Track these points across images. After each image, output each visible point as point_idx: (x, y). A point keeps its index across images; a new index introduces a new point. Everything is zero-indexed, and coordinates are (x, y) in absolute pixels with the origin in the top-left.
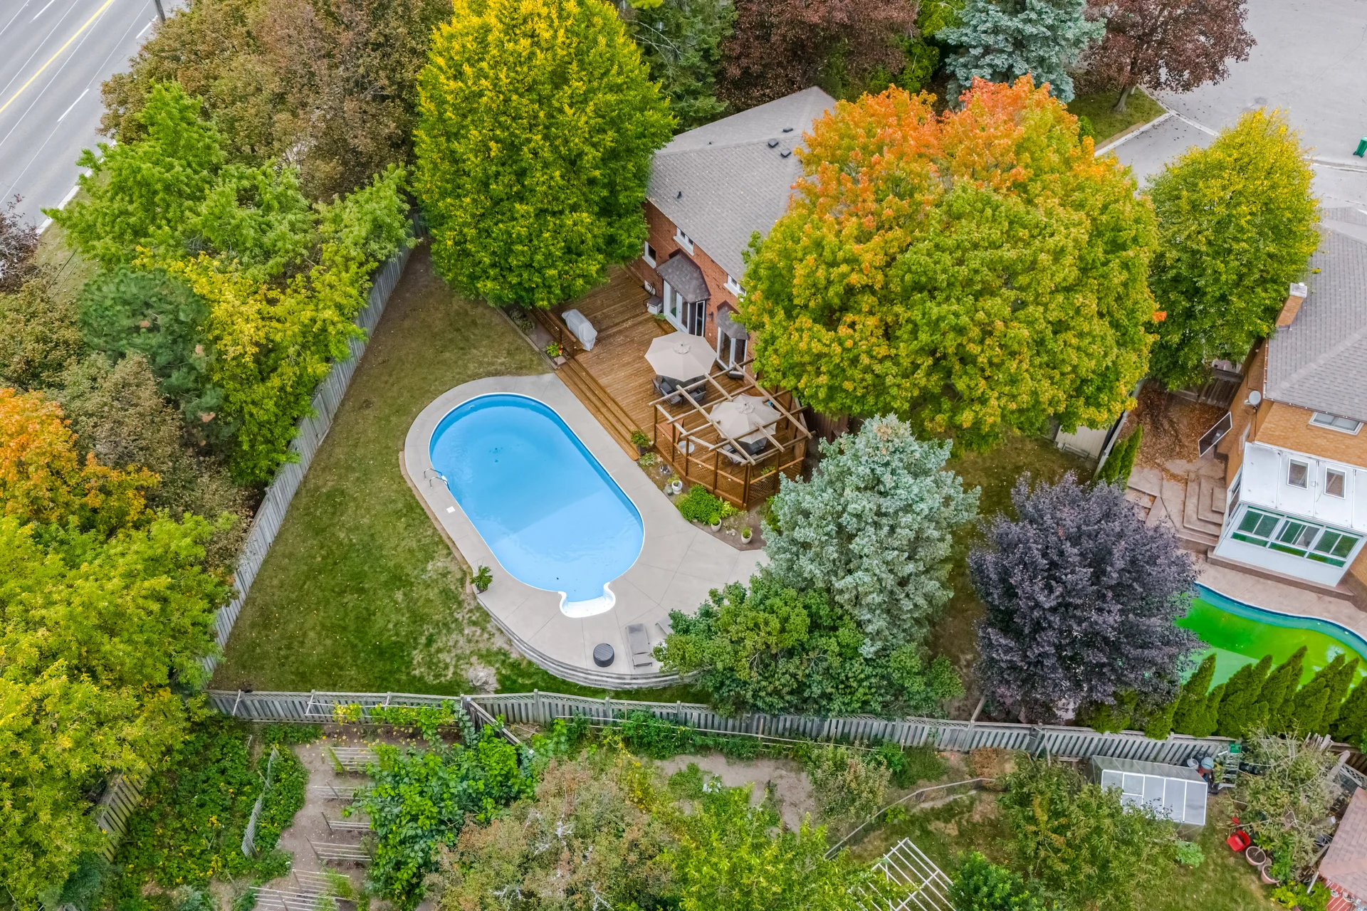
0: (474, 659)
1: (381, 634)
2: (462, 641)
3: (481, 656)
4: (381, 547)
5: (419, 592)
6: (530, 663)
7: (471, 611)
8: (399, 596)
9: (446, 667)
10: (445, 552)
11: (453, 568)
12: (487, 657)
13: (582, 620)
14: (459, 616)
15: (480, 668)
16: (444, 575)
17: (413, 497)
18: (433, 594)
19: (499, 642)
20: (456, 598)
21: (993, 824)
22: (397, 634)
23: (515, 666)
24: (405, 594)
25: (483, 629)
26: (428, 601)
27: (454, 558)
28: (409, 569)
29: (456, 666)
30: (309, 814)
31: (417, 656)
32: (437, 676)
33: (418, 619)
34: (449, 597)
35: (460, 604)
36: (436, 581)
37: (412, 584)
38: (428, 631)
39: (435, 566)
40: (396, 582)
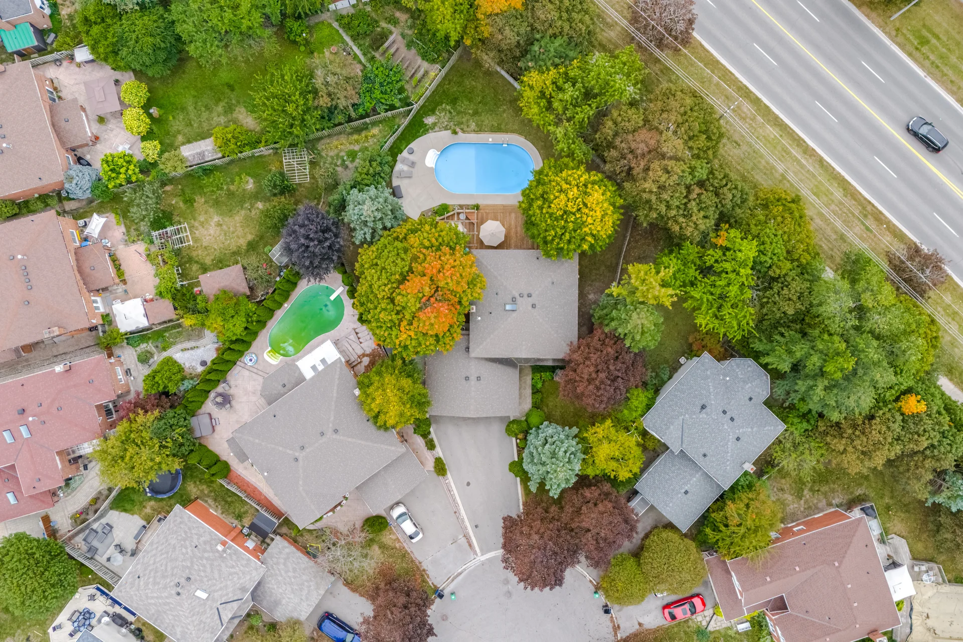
0: (437, 121)
2: (444, 120)
4: (491, 115)
5: (468, 117)
6: (426, 134)
7: (451, 127)
8: (471, 111)
9: (440, 113)
10: (476, 130)
11: (468, 129)
12: (435, 124)
13: (427, 154)
14: (451, 123)
15: (433, 121)
16: (468, 126)
17: (503, 132)
18: (464, 120)
19: (437, 129)
20: (458, 125)
22: (459, 105)
23: (427, 130)
24: (469, 113)
25: (443, 127)
26: (463, 118)
27: (472, 131)
28: (477, 118)
29: (438, 115)
30: (419, 61)
31: (448, 107)
33: (459, 113)
34: (460, 123)
35: (455, 125)
36: (467, 123)
37: (471, 116)
38: (454, 114)
39: (473, 125)
40: (476, 113)
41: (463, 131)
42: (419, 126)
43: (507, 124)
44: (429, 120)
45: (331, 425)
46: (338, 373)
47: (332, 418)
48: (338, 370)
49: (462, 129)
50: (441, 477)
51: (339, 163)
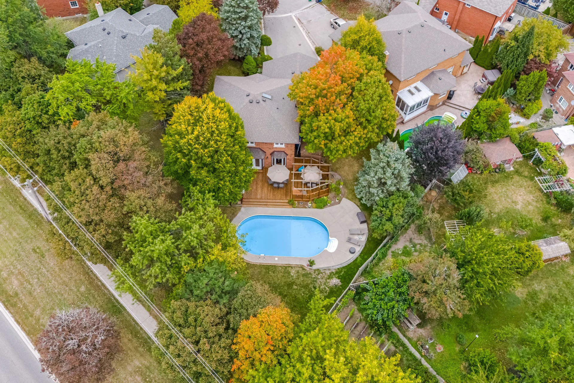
0: (328, 281)
1: (304, 298)
2: (321, 280)
3: (329, 279)
4: (275, 283)
5: (298, 281)
6: (338, 269)
7: (314, 273)
8: (295, 287)
9: (325, 289)
10: (290, 268)
11: (297, 269)
12: (330, 277)
13: (337, 249)
14: (314, 276)
15: (332, 281)
16: (298, 272)
17: (263, 266)
18: (301, 278)
19: (328, 272)
20: (308, 274)
21: (440, 207)
22: (307, 294)
23: (336, 273)
24: (296, 285)
25: (322, 273)
26: (303, 281)
27: (294, 267)
28: (289, 280)
29: (327, 286)
32: (326, 292)
33: (306, 286)
34: (306, 275)
35: (310, 274)
36: (298, 275)
37: (294, 282)
38: (311, 286)
39: (293, 272)
40: (290, 285)
41: (302, 267)
42: (345, 278)
43: (260, 273)
44: (335, 281)
45: (404, 36)
46: (402, 71)
47: (403, 40)
48: (402, 73)
49: (303, 269)
50: (318, 46)
51: (418, 247)
